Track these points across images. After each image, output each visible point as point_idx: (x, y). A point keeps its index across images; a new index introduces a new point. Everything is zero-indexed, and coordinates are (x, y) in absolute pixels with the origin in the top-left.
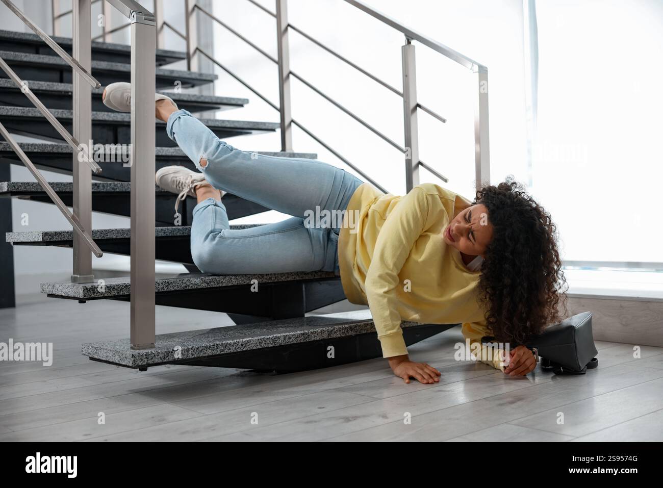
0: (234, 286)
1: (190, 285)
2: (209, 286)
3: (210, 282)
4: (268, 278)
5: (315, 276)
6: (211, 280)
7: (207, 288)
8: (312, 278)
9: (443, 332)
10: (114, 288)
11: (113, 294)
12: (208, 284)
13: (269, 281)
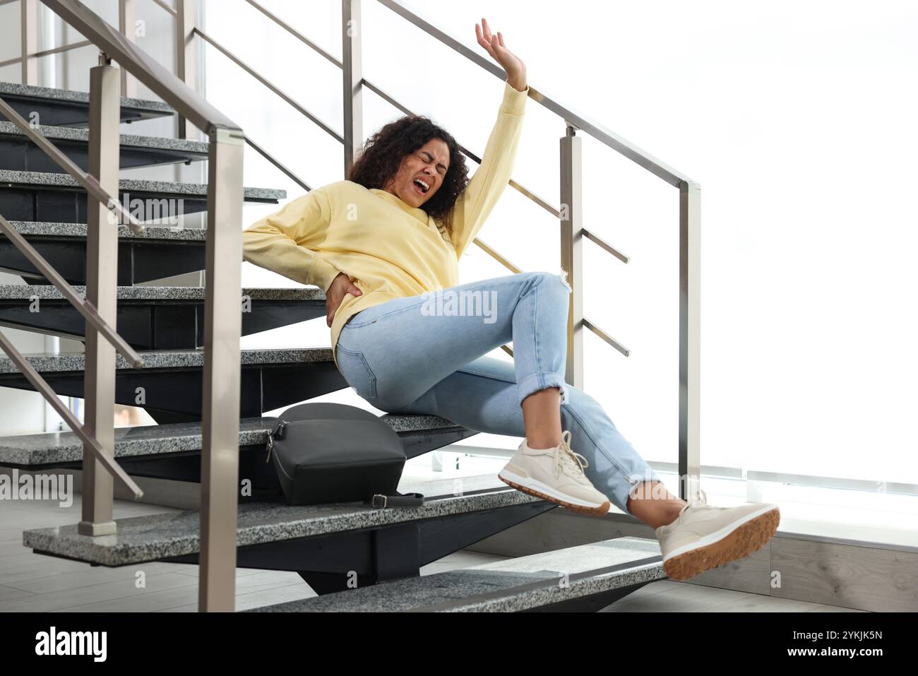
0: (327, 534)
1: (265, 537)
2: (291, 537)
3: (293, 530)
4: (375, 518)
5: (440, 512)
6: (295, 527)
7: (289, 539)
8: (437, 515)
9: (629, 595)
10: (156, 547)
11: (154, 556)
12: (290, 533)
13: (377, 524)
